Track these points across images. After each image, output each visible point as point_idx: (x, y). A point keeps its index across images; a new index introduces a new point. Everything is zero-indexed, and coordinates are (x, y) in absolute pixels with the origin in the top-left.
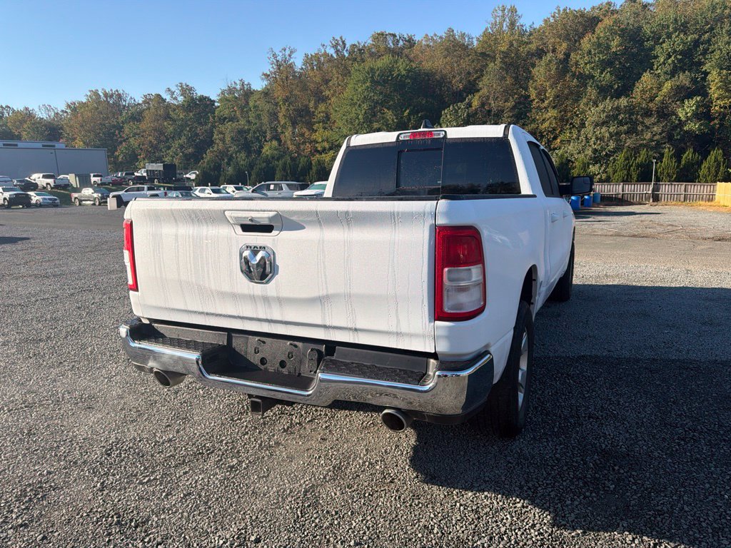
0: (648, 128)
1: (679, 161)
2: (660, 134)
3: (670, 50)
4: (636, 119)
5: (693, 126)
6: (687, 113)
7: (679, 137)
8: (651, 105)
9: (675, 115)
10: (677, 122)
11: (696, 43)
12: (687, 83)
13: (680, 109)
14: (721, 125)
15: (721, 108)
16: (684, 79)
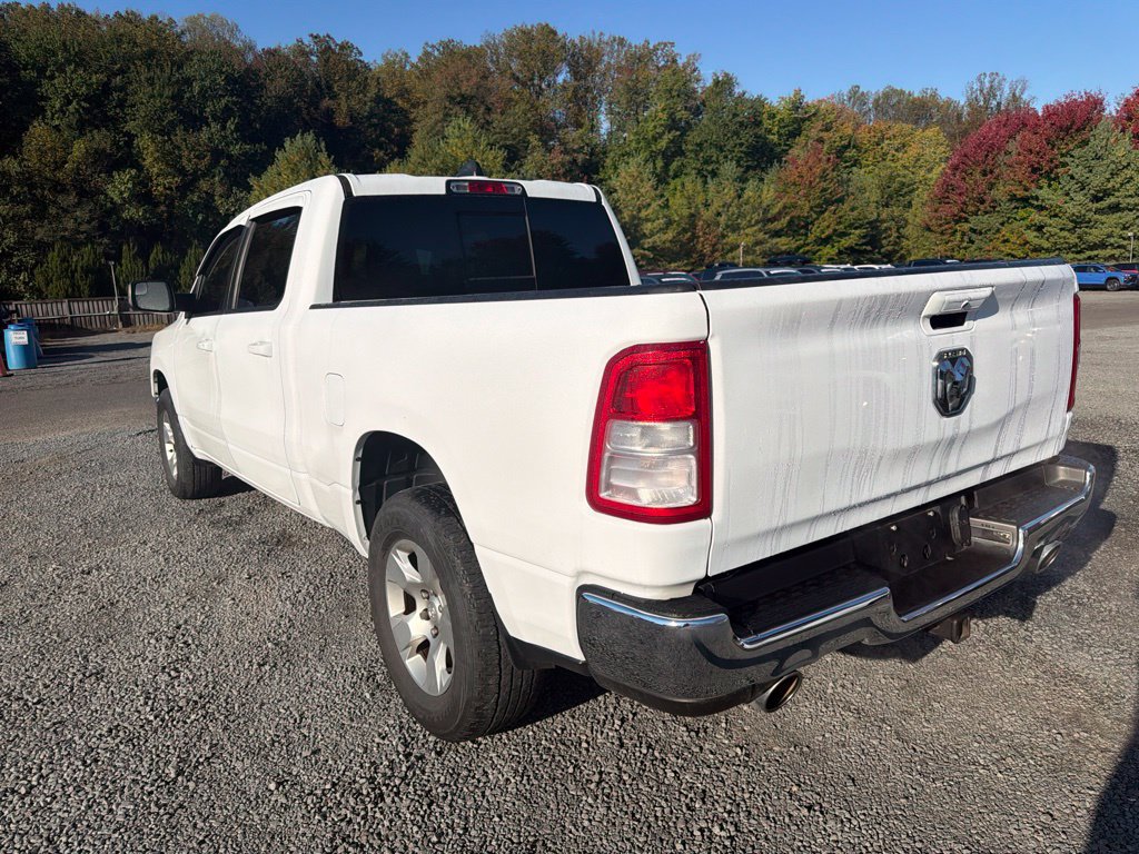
0: (65, 211)
1: (146, 263)
2: (89, 222)
3: (67, 91)
4: (42, 196)
5: (133, 213)
6: (121, 193)
7: (117, 228)
8: (60, 175)
9: (102, 194)
10: (109, 205)
11: (106, 88)
12: (108, 146)
13: (109, 186)
14: (171, 214)
15: (165, 188)
16: (101, 139)
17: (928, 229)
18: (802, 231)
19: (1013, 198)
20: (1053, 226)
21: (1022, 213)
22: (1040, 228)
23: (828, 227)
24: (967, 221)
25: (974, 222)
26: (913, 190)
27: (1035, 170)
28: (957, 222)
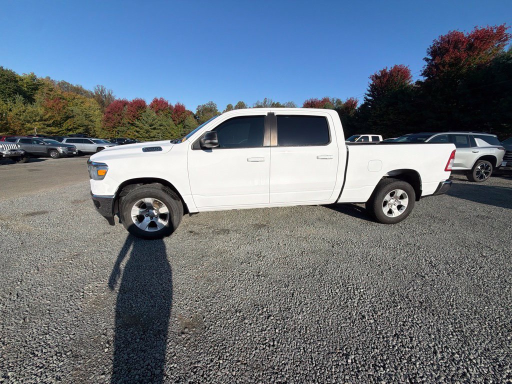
17: (103, 129)
18: (59, 126)
19: (129, 123)
20: (142, 131)
21: (132, 127)
22: (137, 132)
23: (71, 125)
24: (116, 128)
25: (119, 128)
26: (90, 117)
27: (134, 117)
28: (113, 128)
